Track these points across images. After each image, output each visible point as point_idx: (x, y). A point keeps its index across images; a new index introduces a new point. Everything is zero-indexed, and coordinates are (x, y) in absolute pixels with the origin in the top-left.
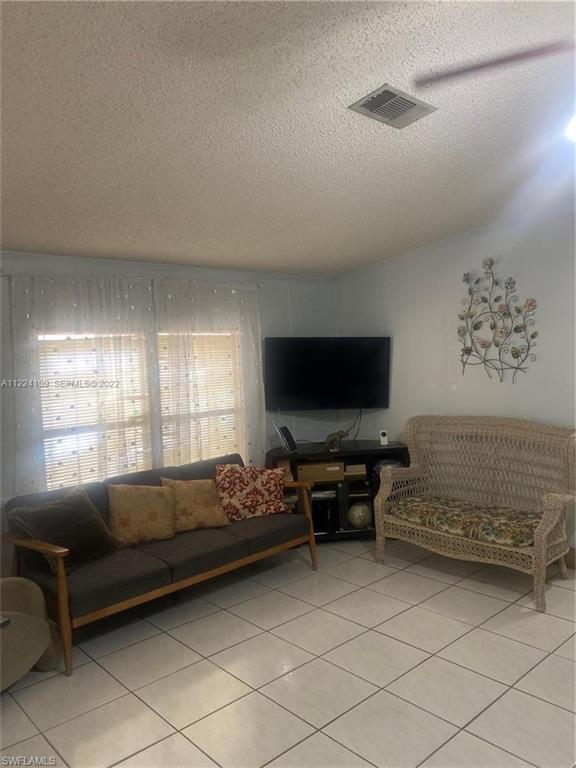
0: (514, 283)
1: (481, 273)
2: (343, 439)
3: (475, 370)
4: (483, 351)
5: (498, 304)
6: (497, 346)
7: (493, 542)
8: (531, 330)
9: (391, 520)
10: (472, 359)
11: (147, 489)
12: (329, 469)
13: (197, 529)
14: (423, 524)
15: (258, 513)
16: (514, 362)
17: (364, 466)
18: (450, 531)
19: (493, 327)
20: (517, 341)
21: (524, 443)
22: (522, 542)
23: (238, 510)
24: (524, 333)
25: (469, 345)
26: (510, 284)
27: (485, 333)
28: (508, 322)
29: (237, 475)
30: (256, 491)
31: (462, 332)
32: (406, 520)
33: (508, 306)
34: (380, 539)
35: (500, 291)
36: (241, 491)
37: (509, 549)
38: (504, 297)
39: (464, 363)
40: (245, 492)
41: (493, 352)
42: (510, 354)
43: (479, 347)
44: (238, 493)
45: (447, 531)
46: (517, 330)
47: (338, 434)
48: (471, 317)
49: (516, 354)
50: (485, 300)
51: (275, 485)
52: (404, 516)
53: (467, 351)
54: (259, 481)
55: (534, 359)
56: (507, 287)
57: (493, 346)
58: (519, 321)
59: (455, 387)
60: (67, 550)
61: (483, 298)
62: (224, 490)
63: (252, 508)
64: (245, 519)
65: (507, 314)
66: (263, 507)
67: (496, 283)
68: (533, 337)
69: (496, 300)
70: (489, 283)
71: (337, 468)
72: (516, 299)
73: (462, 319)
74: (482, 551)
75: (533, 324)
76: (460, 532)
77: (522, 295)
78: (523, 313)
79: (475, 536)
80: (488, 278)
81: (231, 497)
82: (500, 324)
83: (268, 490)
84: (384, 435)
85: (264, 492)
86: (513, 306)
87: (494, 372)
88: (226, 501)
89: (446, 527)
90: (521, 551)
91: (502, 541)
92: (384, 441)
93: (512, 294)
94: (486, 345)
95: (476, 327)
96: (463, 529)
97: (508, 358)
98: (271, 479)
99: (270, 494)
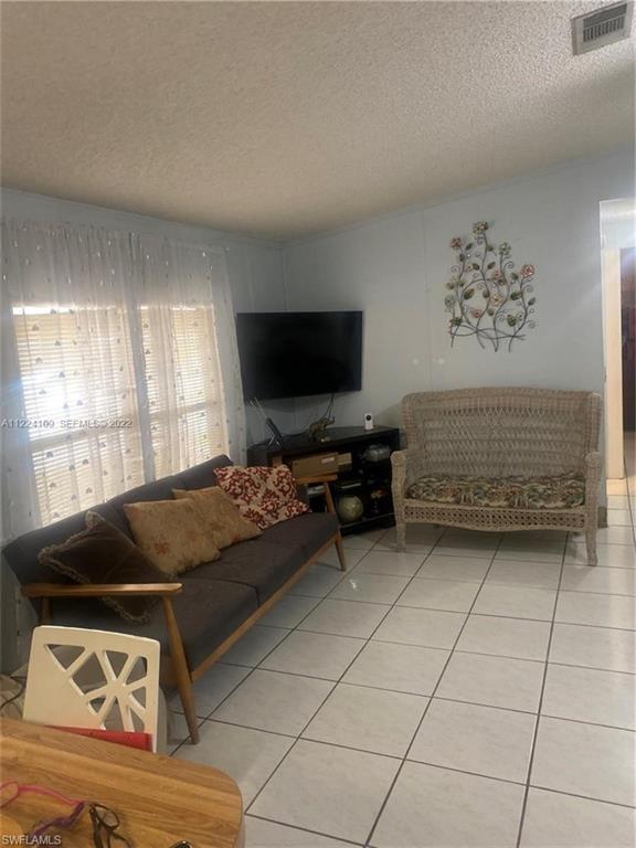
0: (510, 248)
1: (472, 239)
2: (328, 427)
3: (466, 341)
4: (474, 321)
5: (492, 270)
6: (491, 314)
7: (543, 507)
8: (528, 297)
9: (415, 503)
10: (461, 330)
11: (171, 504)
12: (324, 461)
13: (233, 544)
14: (458, 502)
15: (282, 517)
16: (511, 331)
17: (349, 455)
18: (491, 504)
19: (487, 295)
20: (514, 308)
21: (530, 410)
22: (572, 502)
23: (262, 516)
24: (521, 300)
25: (458, 314)
26: (505, 250)
27: (477, 302)
28: (504, 289)
29: (246, 478)
30: (269, 494)
31: (449, 302)
32: (435, 501)
33: (503, 273)
34: (400, 526)
35: (492, 257)
36: (255, 494)
37: (560, 512)
38: (498, 263)
39: (453, 335)
40: (260, 495)
41: (487, 321)
42: (506, 323)
43: (470, 317)
44: (254, 498)
45: (487, 505)
46: (514, 297)
47: (321, 421)
48: (462, 285)
49: (512, 322)
50: (476, 267)
51: (288, 484)
52: (434, 497)
53: (457, 322)
54: (269, 481)
55: (532, 326)
56: (502, 253)
57: (486, 314)
58: (516, 288)
59: (441, 361)
60: (180, 585)
61: (474, 265)
62: (236, 496)
63: (274, 512)
64: (271, 526)
65: (502, 281)
66: (284, 510)
67: (490, 249)
68: (530, 303)
69: (490, 267)
70: (481, 248)
71: (332, 459)
72: (512, 265)
73: (452, 287)
74: (529, 519)
75: (531, 290)
76: (504, 503)
77: (518, 260)
78: (520, 279)
79: (521, 505)
80: (480, 243)
81: (248, 503)
82: (494, 291)
83: (282, 490)
84: (369, 418)
85: (278, 493)
86: (509, 272)
87: (487, 343)
88: (244, 509)
89: (486, 501)
90: (572, 511)
91: (552, 505)
92: (369, 425)
93: (507, 261)
94: (478, 315)
95: (468, 296)
96: (507, 499)
97: (504, 326)
98: (282, 478)
99: (285, 494)
